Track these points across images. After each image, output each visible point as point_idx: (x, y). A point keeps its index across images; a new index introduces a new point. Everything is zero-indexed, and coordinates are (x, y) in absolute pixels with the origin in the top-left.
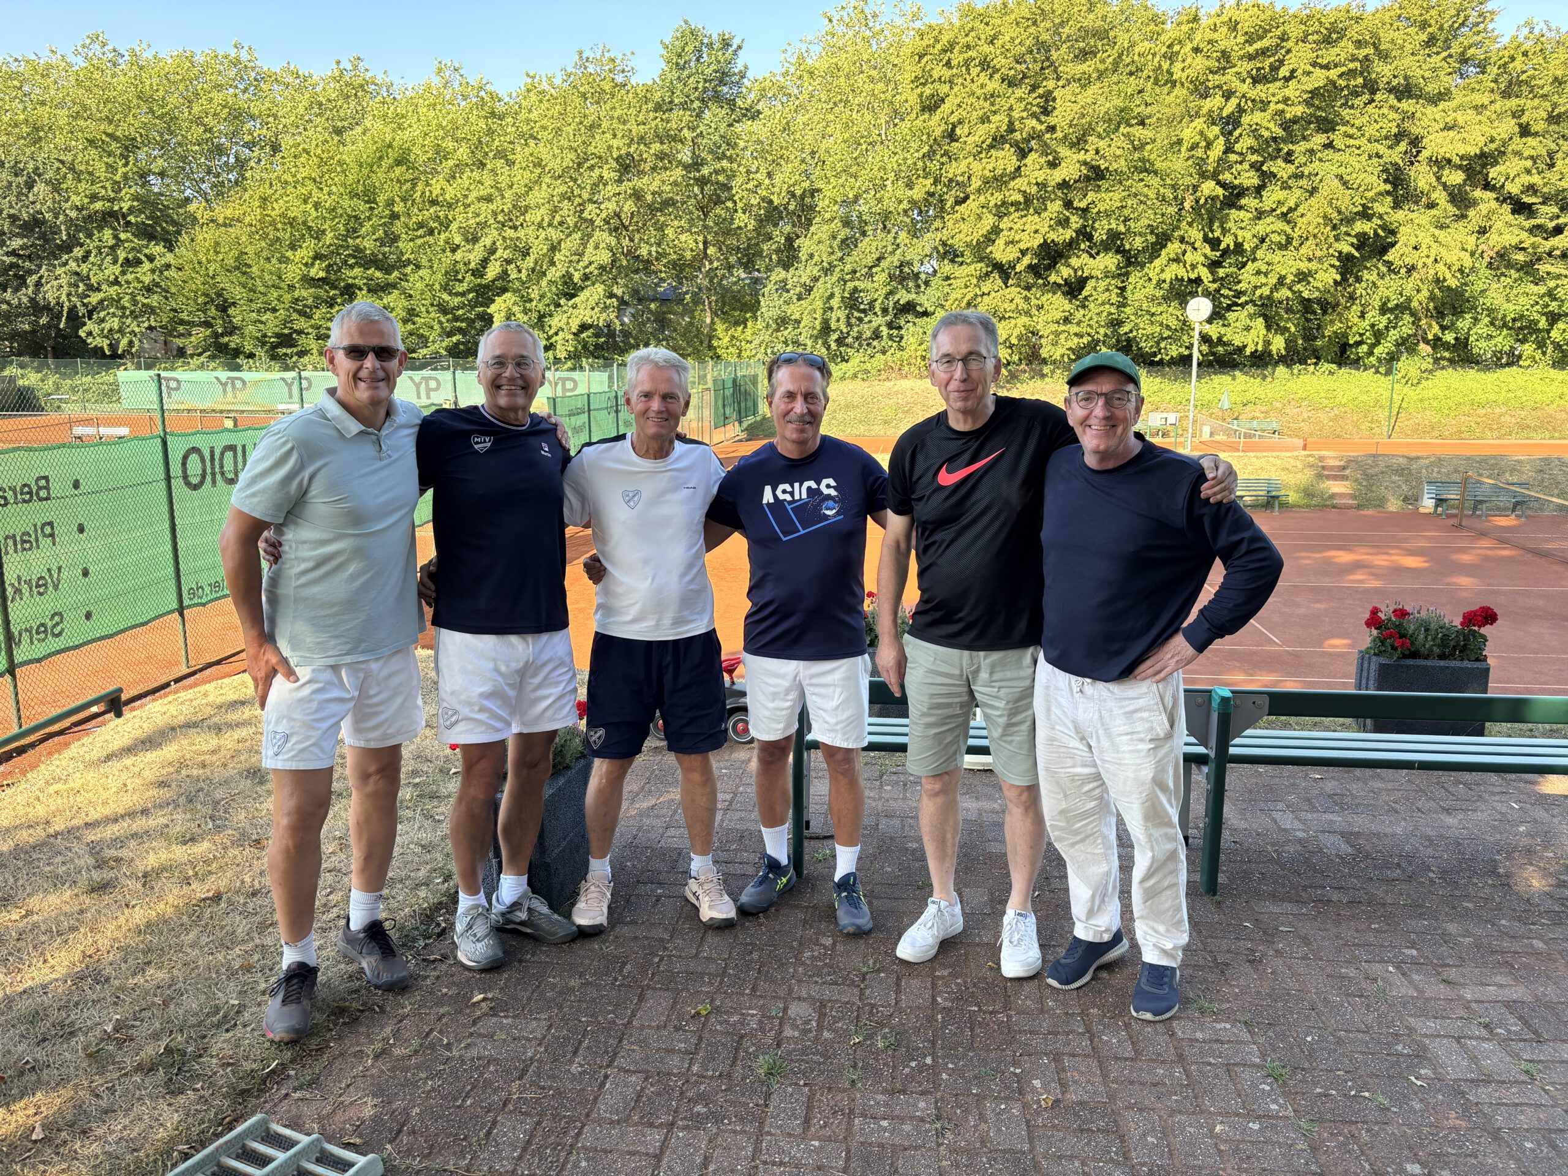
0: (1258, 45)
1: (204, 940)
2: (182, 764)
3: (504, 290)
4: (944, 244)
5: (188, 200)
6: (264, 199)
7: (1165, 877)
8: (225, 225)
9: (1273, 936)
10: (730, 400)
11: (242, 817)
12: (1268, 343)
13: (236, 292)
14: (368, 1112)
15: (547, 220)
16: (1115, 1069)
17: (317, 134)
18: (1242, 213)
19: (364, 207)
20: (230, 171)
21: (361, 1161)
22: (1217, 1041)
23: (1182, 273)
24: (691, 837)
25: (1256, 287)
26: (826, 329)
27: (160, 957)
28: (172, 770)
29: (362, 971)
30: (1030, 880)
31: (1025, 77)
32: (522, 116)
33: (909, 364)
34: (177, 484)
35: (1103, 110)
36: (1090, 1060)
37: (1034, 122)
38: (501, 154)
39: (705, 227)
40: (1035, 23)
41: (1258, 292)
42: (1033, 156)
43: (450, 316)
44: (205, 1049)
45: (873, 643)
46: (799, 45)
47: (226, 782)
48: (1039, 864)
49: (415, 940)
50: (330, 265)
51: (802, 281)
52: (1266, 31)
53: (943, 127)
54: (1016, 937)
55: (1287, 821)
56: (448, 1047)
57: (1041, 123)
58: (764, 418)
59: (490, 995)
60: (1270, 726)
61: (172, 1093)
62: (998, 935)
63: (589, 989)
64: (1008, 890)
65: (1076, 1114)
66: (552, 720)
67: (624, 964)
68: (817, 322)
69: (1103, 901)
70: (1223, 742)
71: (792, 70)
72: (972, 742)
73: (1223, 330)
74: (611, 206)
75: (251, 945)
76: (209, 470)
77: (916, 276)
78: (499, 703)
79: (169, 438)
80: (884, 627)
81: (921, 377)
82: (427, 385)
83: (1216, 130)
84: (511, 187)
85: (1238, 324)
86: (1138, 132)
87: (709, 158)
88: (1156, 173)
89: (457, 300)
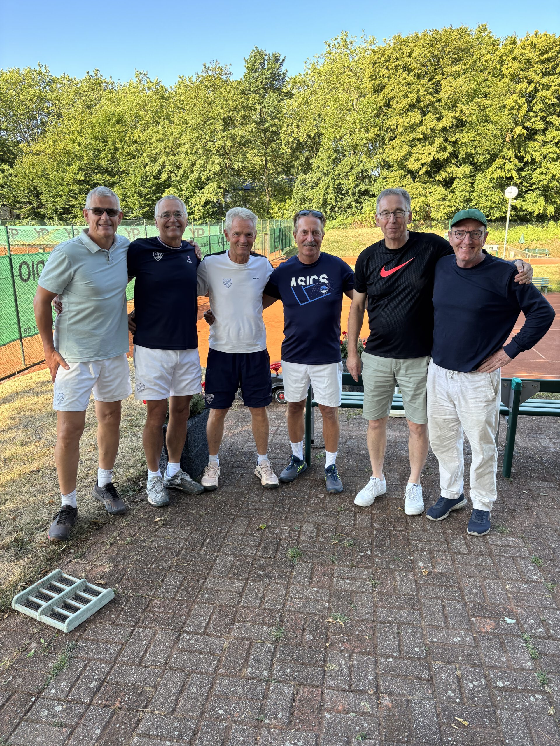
0: (546, 56)
1: (32, 490)
2: (21, 409)
3: (169, 186)
4: (384, 161)
5: (19, 142)
6: (55, 141)
7: (487, 468)
8: (37, 154)
9: (537, 497)
10: (278, 239)
11: (48, 434)
12: (545, 209)
13: (43, 188)
14: (107, 569)
15: (189, 150)
16: (458, 558)
17: (79, 109)
18: (536, 143)
19: (102, 144)
20: (38, 128)
21: (104, 591)
22: (508, 546)
23: (503, 174)
24: (257, 447)
25: (540, 181)
26: (325, 204)
27: (12, 497)
28: (16, 412)
29: (104, 506)
30: (420, 469)
31: (426, 73)
32: (177, 98)
33: (366, 221)
34: (17, 279)
35: (465, 89)
36: (447, 554)
37: (430, 97)
38: (167, 118)
39: (266, 153)
40: (432, 46)
41: (541, 183)
42: (430, 114)
43: (143, 198)
44: (33, 539)
45: (345, 357)
46: (313, 59)
47: (41, 418)
48: (425, 462)
49: (128, 492)
50: (86, 174)
51: (313, 180)
52: (550, 49)
53: (384, 101)
54: (412, 496)
55: (546, 443)
56: (144, 541)
57: (434, 97)
58: (294, 248)
59: (163, 518)
60: (539, 397)
61: (17, 559)
62: (403, 495)
63: (209, 516)
64: (409, 474)
65: (439, 579)
66: (189, 390)
67: (226, 505)
68: (321, 200)
69: (456, 480)
70: (517, 405)
71: (310, 72)
72: (394, 404)
73: (523, 203)
74: (220, 143)
75: (53, 493)
76: (32, 273)
77: (370, 177)
78: (164, 382)
79: (13, 257)
80: (351, 348)
81: (372, 227)
82: (134, 232)
83: (523, 100)
84: (172, 134)
85: (530, 200)
86: (484, 101)
87: (268, 118)
88: (492, 122)
89: (147, 190)
